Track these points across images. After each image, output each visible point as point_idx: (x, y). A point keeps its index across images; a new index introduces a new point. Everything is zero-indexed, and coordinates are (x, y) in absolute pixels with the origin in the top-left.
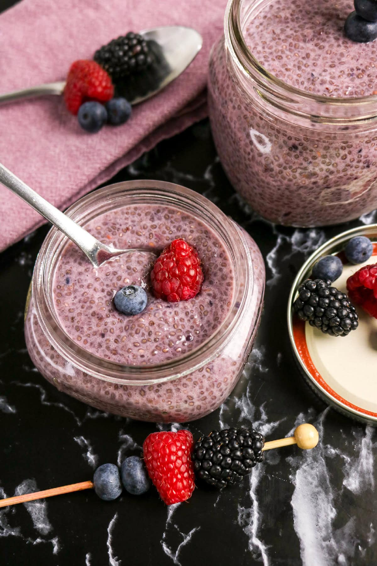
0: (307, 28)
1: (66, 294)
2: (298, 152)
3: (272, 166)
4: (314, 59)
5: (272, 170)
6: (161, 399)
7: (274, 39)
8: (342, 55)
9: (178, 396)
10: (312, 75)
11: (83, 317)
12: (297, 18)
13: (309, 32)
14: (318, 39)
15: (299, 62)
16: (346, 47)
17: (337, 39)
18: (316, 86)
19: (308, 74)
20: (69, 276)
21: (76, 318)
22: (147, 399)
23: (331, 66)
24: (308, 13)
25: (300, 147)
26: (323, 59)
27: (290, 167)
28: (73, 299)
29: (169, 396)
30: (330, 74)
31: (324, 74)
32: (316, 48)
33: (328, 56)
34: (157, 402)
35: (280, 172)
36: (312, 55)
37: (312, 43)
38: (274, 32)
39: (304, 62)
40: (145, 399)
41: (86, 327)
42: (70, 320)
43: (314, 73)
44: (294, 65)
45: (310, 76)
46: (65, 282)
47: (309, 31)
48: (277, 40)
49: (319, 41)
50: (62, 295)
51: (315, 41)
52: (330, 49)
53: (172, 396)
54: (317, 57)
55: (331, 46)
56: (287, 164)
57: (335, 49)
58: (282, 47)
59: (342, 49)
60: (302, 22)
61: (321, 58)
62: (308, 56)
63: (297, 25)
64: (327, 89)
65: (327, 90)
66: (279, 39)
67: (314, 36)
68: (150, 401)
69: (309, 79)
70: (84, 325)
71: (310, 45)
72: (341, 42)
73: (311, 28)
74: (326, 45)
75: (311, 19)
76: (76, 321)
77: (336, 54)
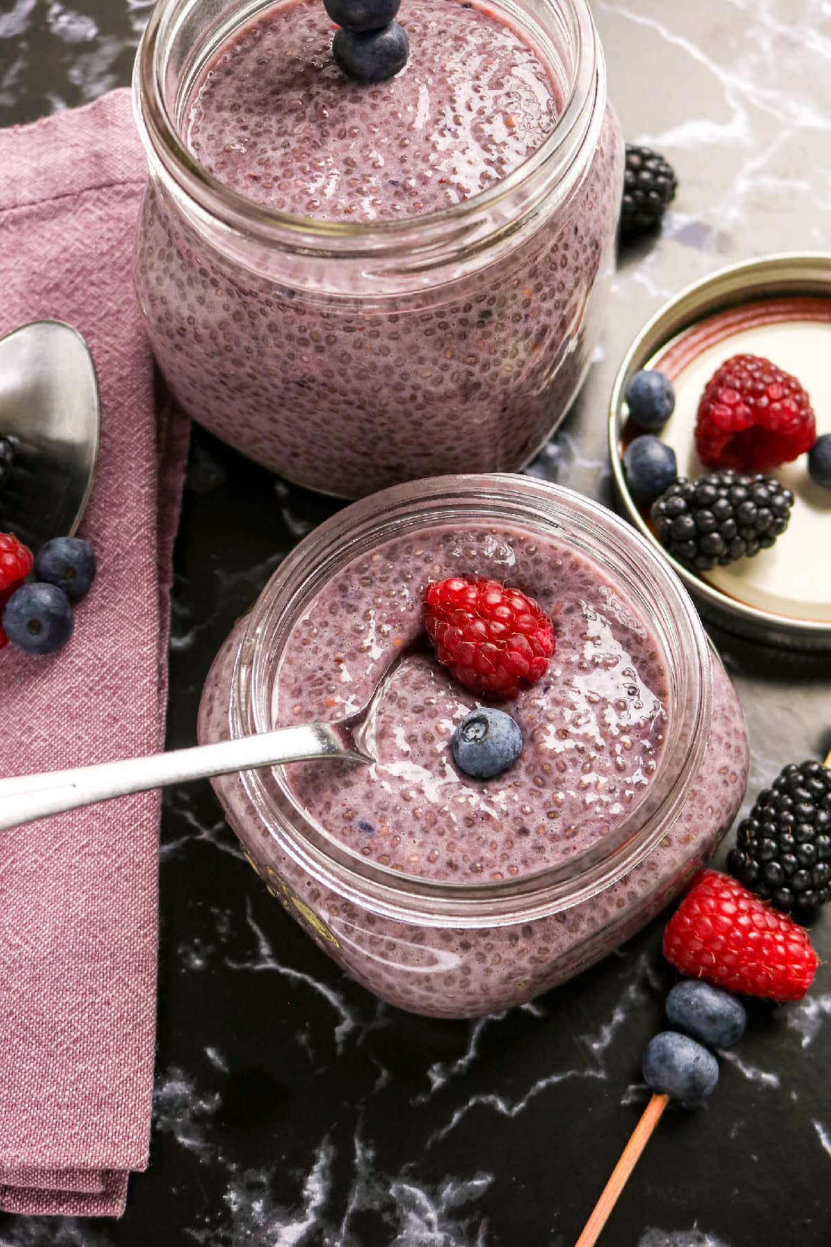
1: (393, 846)
4: (366, 159)
6: (695, 818)
7: (268, 188)
9: (709, 787)
10: (394, 183)
11: (462, 844)
14: (332, 125)
15: (350, 185)
16: (386, 98)
17: (358, 100)
18: (421, 192)
19: (385, 187)
20: (358, 819)
21: (454, 859)
22: (680, 842)
23: (403, 146)
24: (262, 103)
26: (377, 145)
28: (411, 840)
29: (699, 801)
30: (416, 157)
31: (407, 166)
33: (379, 134)
34: (696, 830)
36: (355, 156)
37: (330, 139)
38: (255, 178)
39: (356, 175)
40: (676, 845)
41: (486, 853)
42: (448, 870)
43: (393, 179)
44: (350, 195)
45: (392, 189)
46: (365, 835)
48: (276, 185)
49: (339, 127)
50: (388, 856)
51: (332, 131)
52: (369, 122)
53: (703, 796)
55: (364, 116)
57: (375, 117)
58: (297, 186)
61: (372, 147)
62: (349, 162)
64: (441, 182)
65: (444, 185)
66: (276, 179)
67: (320, 127)
68: (687, 840)
69: (397, 193)
70: (479, 852)
71: (333, 145)
73: (299, 119)
74: (355, 121)
75: (279, 107)
76: (460, 862)
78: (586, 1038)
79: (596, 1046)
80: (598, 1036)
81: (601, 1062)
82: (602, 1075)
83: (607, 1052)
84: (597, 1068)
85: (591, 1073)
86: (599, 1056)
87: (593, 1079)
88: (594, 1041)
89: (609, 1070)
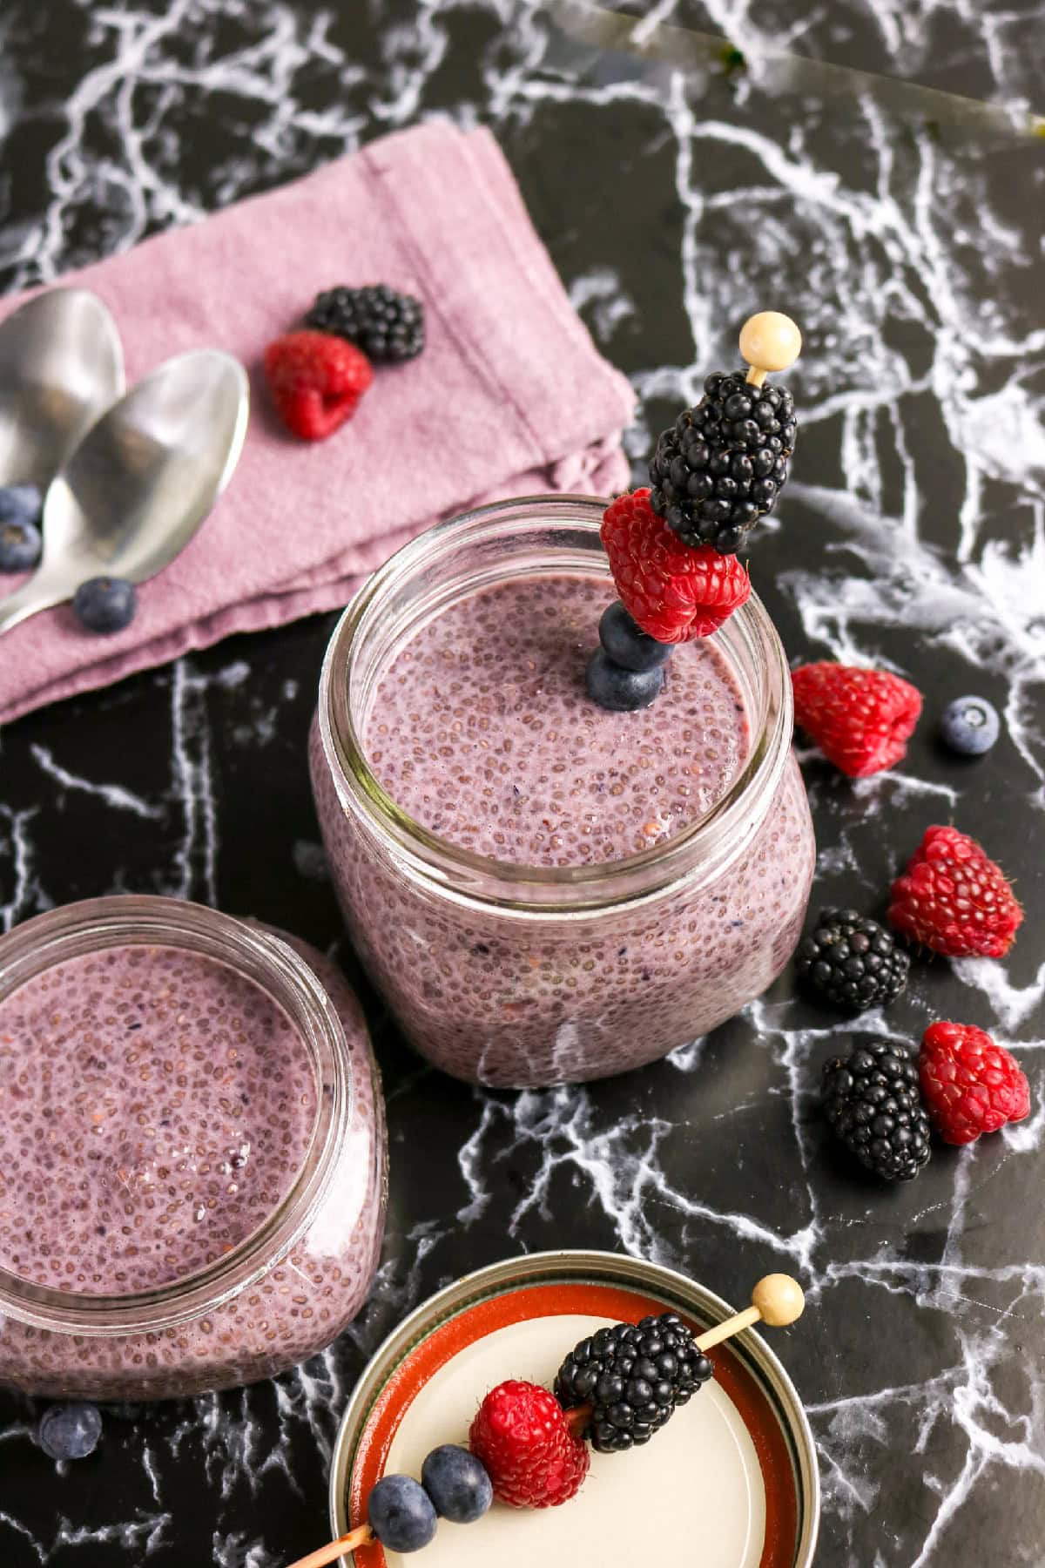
0: (508, 681)
2: (490, 958)
3: (438, 986)
4: (521, 754)
5: (439, 993)
7: (434, 708)
8: (579, 742)
10: (516, 790)
12: (488, 657)
13: (511, 690)
14: (530, 706)
15: (488, 761)
16: (589, 723)
17: (570, 704)
18: (523, 816)
19: (507, 787)
23: (556, 769)
24: (511, 642)
25: (493, 949)
26: (540, 752)
27: (477, 990)
30: (553, 786)
31: (540, 787)
32: (525, 728)
33: (551, 745)
35: (457, 999)
36: (517, 743)
37: (517, 715)
38: (436, 693)
39: (500, 760)
43: (519, 786)
44: (479, 769)
45: (510, 793)
47: (513, 686)
48: (442, 712)
49: (533, 711)
51: (525, 712)
52: (555, 729)
54: (526, 750)
55: (557, 721)
56: (470, 982)
57: (564, 730)
58: (453, 727)
59: (580, 730)
60: (498, 667)
61: (535, 749)
62: (507, 745)
63: (486, 674)
64: (546, 822)
65: (544, 826)
66: (448, 708)
67: (522, 699)
69: (508, 800)
71: (513, 721)
72: (577, 712)
73: (517, 679)
74: (547, 718)
75: (516, 657)
77: (567, 741)
78: (65, 1522)
79: (64, 1535)
80: (74, 1530)
81: (53, 1550)
82: (43, 1559)
83: (67, 1548)
84: (46, 1550)
85: (39, 1549)
86: (58, 1543)
87: (36, 1553)
88: (66, 1531)
89: (51, 1561)
